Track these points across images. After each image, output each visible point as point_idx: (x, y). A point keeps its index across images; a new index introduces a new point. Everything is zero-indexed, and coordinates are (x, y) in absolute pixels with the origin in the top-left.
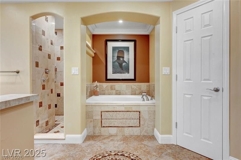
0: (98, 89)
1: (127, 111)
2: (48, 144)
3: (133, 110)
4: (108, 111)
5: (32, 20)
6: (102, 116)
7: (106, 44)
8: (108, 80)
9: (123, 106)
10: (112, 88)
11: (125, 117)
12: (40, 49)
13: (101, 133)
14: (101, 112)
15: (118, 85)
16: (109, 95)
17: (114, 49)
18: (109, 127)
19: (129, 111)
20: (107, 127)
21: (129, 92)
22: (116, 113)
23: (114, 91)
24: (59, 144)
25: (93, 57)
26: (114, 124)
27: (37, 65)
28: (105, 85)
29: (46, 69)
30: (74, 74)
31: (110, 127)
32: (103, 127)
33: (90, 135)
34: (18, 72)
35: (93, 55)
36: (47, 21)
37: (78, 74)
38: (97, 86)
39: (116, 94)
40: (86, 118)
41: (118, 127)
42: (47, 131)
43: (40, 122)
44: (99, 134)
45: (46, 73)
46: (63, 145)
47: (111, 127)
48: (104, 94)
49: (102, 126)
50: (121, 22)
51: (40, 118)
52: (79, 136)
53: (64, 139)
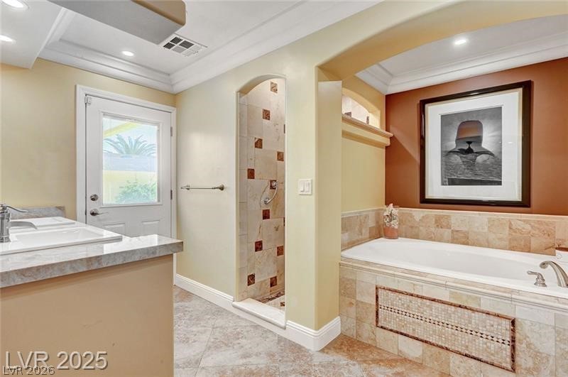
0: (395, 224)
1: (460, 306)
2: (257, 327)
3: (483, 308)
4: (396, 291)
5: (240, 97)
6: (379, 299)
7: (422, 112)
8: (426, 202)
9: (446, 286)
10: (439, 223)
11: (453, 321)
12: (259, 144)
13: (375, 340)
14: (377, 288)
15: (458, 217)
16: (431, 239)
17: (446, 120)
18: (397, 332)
19: (466, 308)
20: (391, 330)
21: (500, 239)
22: (419, 300)
23: (447, 233)
24: (275, 335)
25: (387, 147)
26: (414, 330)
27: (251, 174)
28: (419, 214)
29: (271, 181)
30: (304, 193)
31: (402, 334)
32: (382, 327)
33: (348, 334)
34: (222, 188)
35: (388, 142)
36: (275, 91)
37: (310, 193)
38: (391, 216)
39: (454, 240)
40: (340, 294)
41: (426, 342)
42: (273, 296)
43: (257, 280)
44: (370, 342)
45: (272, 187)
46: (280, 339)
47: (405, 335)
48: (416, 237)
49: (380, 324)
50: (460, 42)
51: (256, 270)
52: (312, 331)
53: (285, 328)
